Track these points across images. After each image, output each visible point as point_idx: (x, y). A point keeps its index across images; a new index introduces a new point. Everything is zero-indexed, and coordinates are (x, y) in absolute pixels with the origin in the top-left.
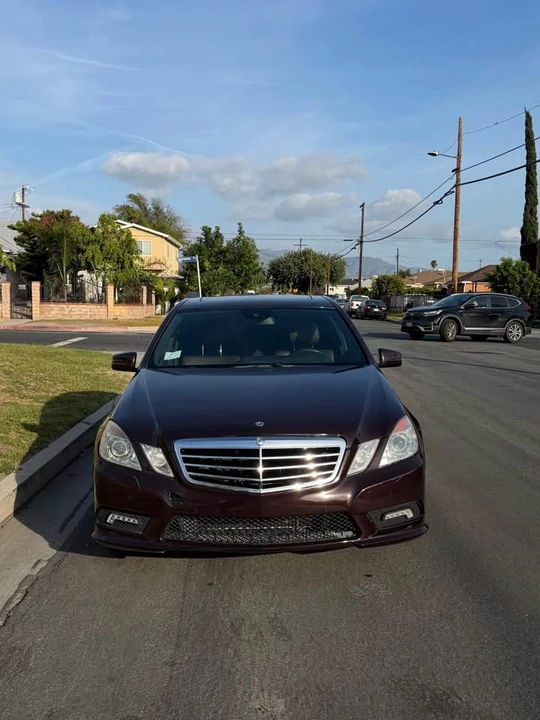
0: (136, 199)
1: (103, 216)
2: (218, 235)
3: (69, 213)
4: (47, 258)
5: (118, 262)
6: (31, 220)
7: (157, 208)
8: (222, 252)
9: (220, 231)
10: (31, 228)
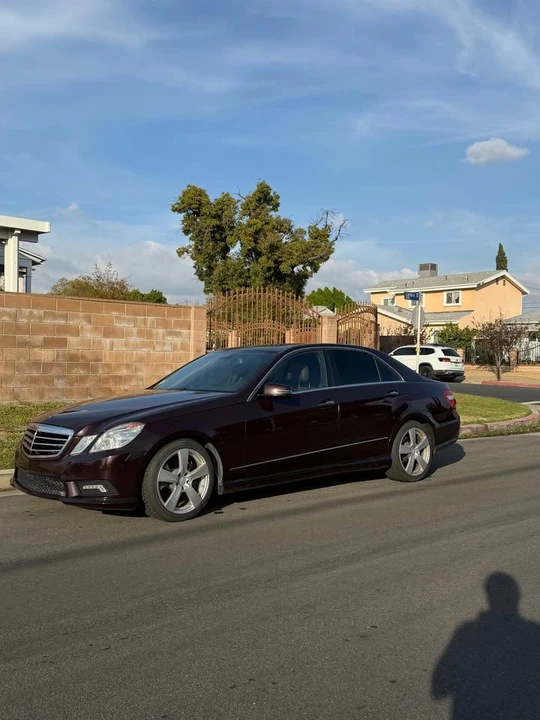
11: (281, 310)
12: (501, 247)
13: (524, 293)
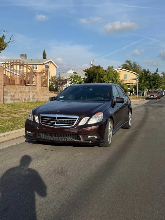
0: (128, 62)
1: (109, 67)
2: (148, 72)
3: (100, 66)
4: (92, 79)
5: (113, 80)
6: (89, 69)
7: (135, 64)
8: (149, 77)
9: (149, 71)
10: (89, 71)
11: (23, 70)
12: (44, 50)
13: (56, 67)
